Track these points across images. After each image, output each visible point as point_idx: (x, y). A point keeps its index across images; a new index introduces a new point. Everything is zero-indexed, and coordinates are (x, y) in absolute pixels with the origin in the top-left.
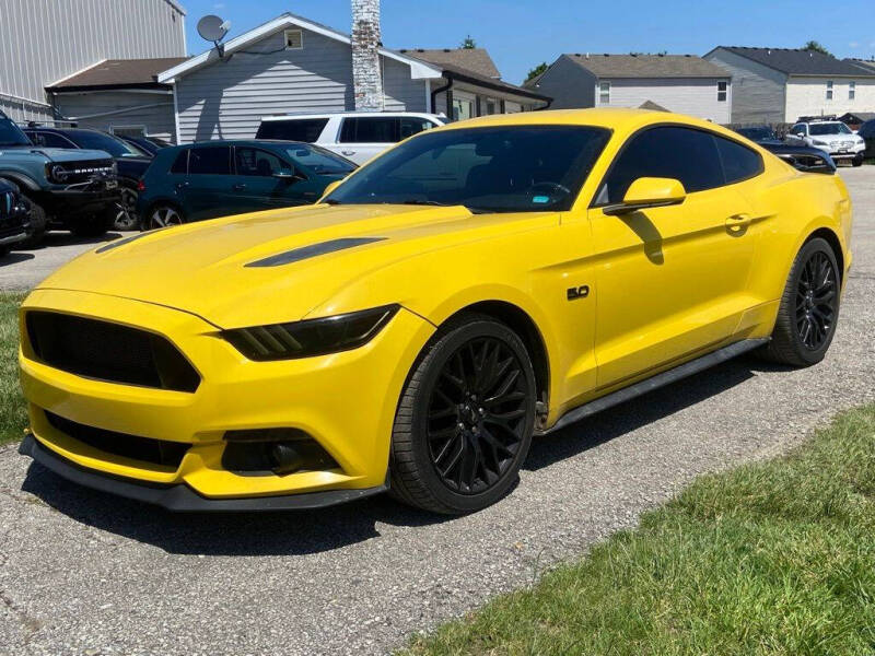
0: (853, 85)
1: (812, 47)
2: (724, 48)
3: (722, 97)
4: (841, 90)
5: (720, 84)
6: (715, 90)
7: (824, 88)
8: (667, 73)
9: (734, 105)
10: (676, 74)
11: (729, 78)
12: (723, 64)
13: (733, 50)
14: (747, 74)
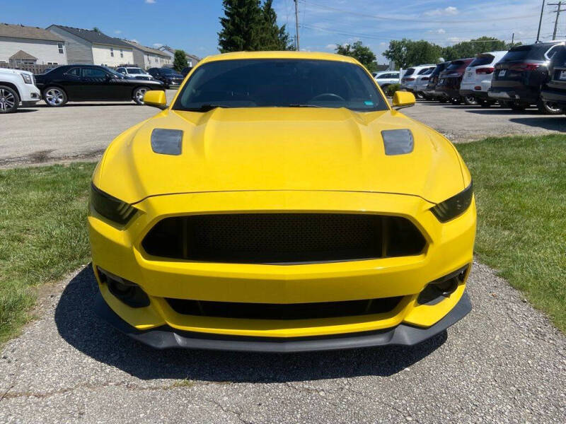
0: (121, 51)
1: (96, 30)
2: (57, 26)
3: (61, 52)
4: (117, 53)
5: (59, 45)
6: (56, 47)
7: (109, 51)
8: (28, 36)
9: (68, 56)
10: (34, 37)
11: (63, 42)
12: (56, 34)
13: (61, 27)
14: (71, 41)
